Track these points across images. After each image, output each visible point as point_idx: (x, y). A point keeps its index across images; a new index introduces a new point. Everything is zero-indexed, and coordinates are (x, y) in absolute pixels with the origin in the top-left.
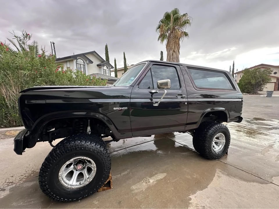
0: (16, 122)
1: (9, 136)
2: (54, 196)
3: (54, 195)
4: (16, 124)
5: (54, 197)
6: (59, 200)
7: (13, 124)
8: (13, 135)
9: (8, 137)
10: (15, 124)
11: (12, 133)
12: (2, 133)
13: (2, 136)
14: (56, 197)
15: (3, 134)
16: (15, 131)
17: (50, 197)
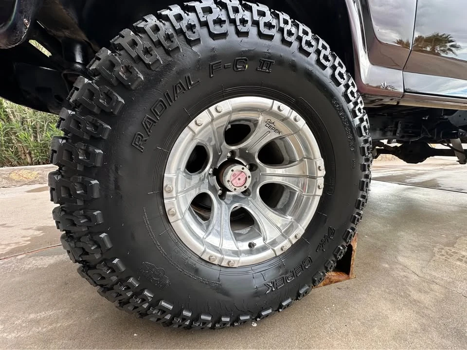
0: (30, 153)
1: (17, 182)
2: (144, 300)
3: (146, 293)
4: (32, 160)
5: (145, 306)
6: (169, 323)
7: (25, 159)
8: (25, 179)
9: (15, 184)
10: (29, 160)
11: (24, 176)
12: (3, 174)
13: (4, 181)
14: (155, 304)
15: (5, 178)
16: (29, 171)
17: (123, 304)
